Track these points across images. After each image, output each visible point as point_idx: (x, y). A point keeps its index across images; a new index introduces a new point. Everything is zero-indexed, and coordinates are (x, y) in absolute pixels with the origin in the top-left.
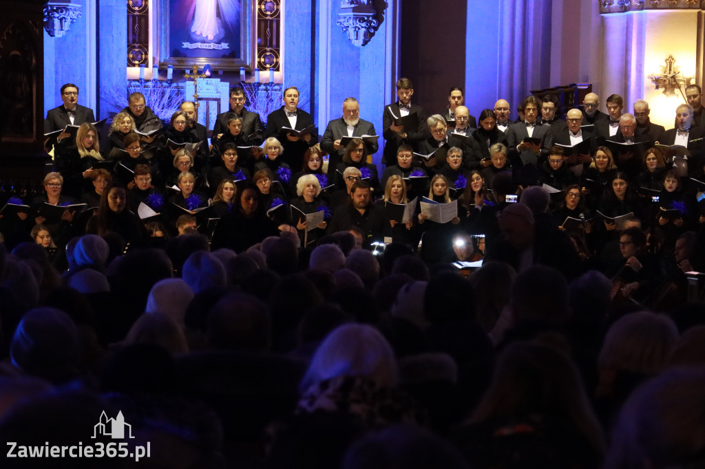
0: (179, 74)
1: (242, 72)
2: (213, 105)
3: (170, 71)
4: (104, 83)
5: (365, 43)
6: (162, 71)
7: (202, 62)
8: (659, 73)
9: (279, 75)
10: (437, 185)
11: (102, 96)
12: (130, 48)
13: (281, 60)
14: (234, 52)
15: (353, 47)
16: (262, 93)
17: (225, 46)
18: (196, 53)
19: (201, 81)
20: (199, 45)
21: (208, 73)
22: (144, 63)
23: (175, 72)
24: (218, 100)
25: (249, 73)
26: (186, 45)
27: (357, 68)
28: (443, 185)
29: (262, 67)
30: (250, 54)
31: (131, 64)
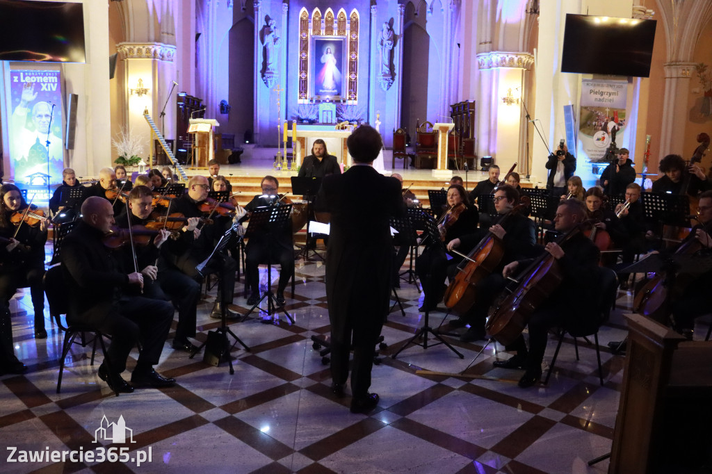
0: (318, 101)
1: (342, 101)
2: (330, 113)
3: (314, 101)
4: (289, 105)
5: (388, 89)
6: (311, 101)
7: (328, 96)
8: (506, 96)
9: (355, 102)
11: (289, 110)
12: (300, 92)
13: (357, 97)
14: (339, 94)
15: (383, 91)
16: (349, 108)
17: (336, 91)
19: (324, 104)
20: (326, 91)
21: (328, 101)
22: (305, 98)
23: (316, 101)
24: (332, 111)
25: (344, 101)
26: (321, 91)
27: (384, 99)
29: (350, 99)
30: (346, 94)
31: (300, 98)
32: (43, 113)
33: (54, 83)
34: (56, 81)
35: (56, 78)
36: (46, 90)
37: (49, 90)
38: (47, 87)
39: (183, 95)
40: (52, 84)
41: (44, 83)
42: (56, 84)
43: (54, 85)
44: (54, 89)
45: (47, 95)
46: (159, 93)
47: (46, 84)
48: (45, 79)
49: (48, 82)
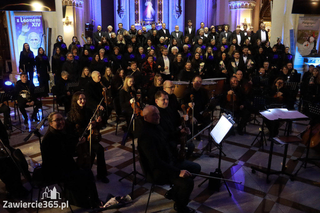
3: (143, 24)
5: (178, 18)
6: (141, 24)
7: (148, 22)
8: (243, 22)
10: (209, 50)
12: (135, 20)
14: (154, 20)
15: (176, 19)
17: (152, 19)
18: (147, 21)
20: (148, 19)
21: (149, 24)
22: (138, 23)
25: (157, 24)
26: (145, 19)
27: (176, 23)
28: (211, 50)
29: (159, 23)
30: (157, 21)
31: (135, 23)
32: (34, 39)
33: (39, 23)
34: (40, 21)
35: (40, 20)
36: (35, 26)
37: (36, 26)
38: (35, 24)
39: (88, 24)
40: (38, 23)
41: (33, 22)
42: (40, 23)
43: (39, 24)
44: (39, 25)
45: (35, 29)
46: (77, 24)
47: (34, 23)
48: (34, 20)
49: (36, 22)
